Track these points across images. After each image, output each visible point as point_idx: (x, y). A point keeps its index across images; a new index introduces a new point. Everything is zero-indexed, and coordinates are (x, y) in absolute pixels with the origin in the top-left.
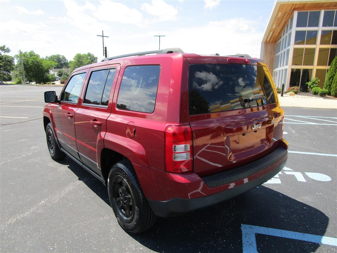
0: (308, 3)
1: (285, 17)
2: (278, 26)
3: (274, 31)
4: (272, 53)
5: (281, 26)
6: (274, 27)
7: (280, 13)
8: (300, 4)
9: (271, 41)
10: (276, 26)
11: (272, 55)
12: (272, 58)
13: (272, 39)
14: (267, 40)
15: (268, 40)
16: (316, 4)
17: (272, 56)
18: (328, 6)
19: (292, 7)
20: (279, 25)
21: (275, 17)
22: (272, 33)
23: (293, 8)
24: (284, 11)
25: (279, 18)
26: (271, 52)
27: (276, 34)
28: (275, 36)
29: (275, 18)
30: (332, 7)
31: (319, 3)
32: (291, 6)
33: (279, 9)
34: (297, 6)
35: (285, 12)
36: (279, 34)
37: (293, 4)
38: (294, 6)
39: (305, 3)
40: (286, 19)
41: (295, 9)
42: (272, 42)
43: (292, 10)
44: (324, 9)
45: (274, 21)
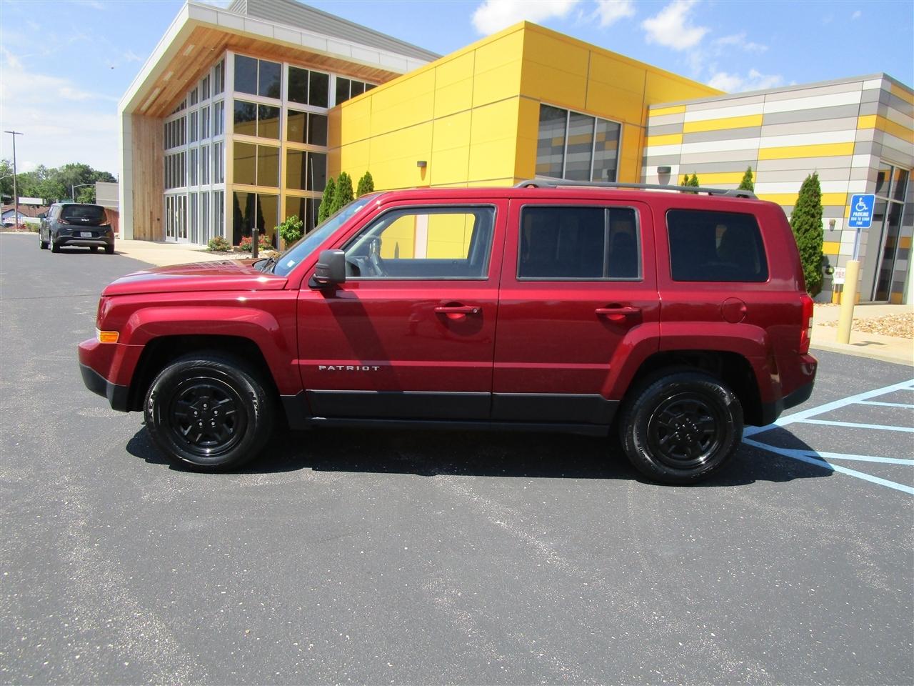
0: (260, 41)
1: (201, 59)
2: (179, 79)
3: (165, 88)
4: (155, 145)
5: (185, 80)
6: (167, 77)
7: (191, 47)
8: (241, 38)
9: (151, 111)
10: (172, 77)
11: (155, 150)
12: (156, 158)
13: (154, 108)
14: (140, 109)
15: (144, 108)
16: (274, 45)
17: (155, 155)
18: (296, 58)
19: (223, 39)
20: (181, 75)
21: (175, 53)
22: (157, 91)
23: (223, 42)
24: (200, 46)
25: (185, 56)
26: (153, 144)
27: (168, 97)
28: (164, 103)
29: (176, 57)
30: (302, 62)
31: (280, 46)
32: (221, 36)
33: (190, 37)
34: (233, 41)
35: (204, 48)
36: (175, 97)
37: (227, 34)
38: (226, 39)
39: (253, 38)
40: (201, 64)
41: (226, 46)
42: (153, 116)
43: (220, 47)
44: (289, 62)
45: (170, 64)
